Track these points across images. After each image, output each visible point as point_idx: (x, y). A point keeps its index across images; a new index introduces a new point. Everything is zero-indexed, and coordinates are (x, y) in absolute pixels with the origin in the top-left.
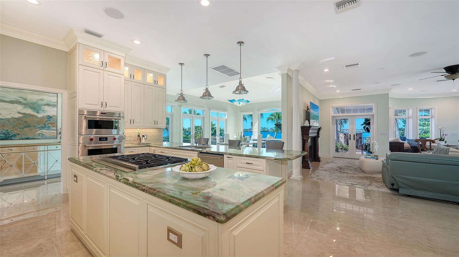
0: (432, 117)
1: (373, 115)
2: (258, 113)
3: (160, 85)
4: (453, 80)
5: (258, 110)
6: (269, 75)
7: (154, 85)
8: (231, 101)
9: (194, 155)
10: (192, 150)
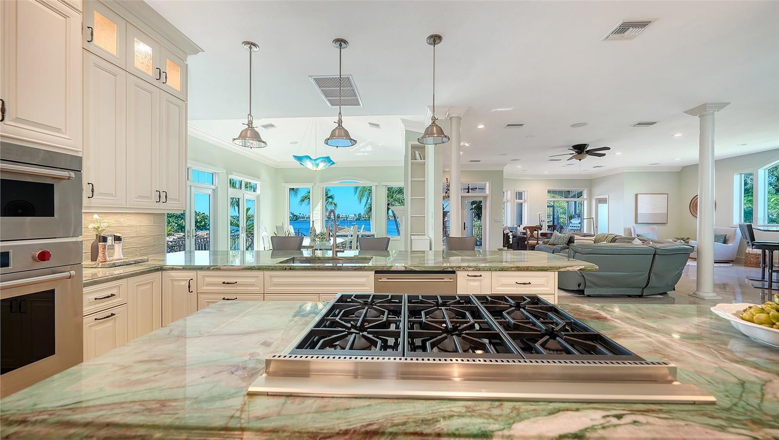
0: (525, 201)
1: (485, 197)
2: (322, 186)
3: (170, 87)
4: (580, 160)
5: (322, 181)
6: (375, 119)
7: (157, 83)
8: (299, 159)
9: (363, 280)
10: (355, 269)
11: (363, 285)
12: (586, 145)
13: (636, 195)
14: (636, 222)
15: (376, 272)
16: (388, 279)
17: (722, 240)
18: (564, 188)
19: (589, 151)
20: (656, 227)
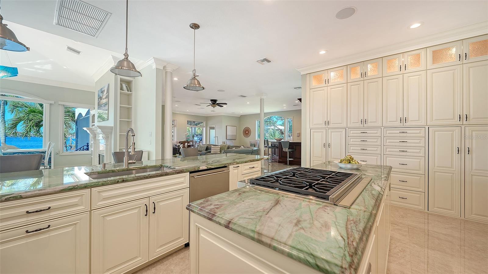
0: (175, 126)
4: (214, 107)
9: (182, 180)
10: (177, 173)
11: (182, 183)
12: (216, 100)
13: (226, 126)
14: (226, 139)
15: (191, 173)
16: (198, 176)
17: (254, 146)
18: (192, 120)
19: (218, 103)
20: (233, 141)
